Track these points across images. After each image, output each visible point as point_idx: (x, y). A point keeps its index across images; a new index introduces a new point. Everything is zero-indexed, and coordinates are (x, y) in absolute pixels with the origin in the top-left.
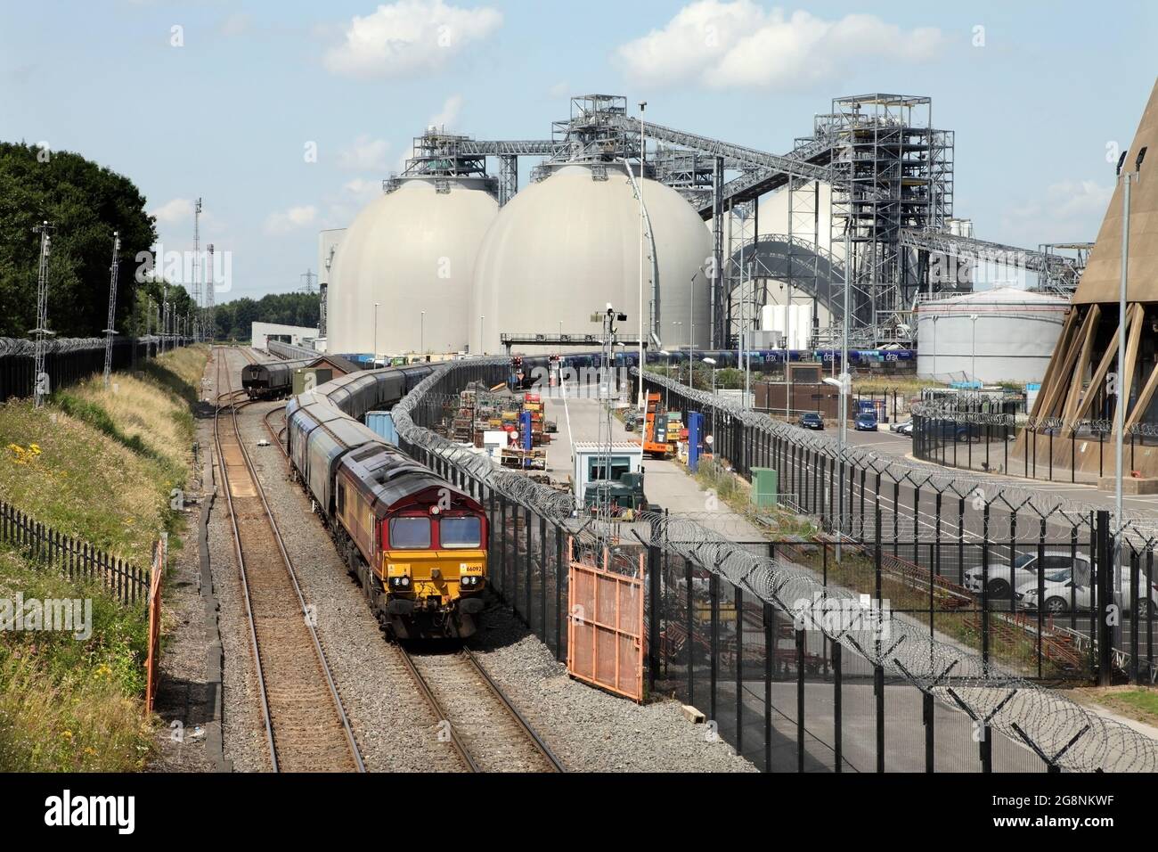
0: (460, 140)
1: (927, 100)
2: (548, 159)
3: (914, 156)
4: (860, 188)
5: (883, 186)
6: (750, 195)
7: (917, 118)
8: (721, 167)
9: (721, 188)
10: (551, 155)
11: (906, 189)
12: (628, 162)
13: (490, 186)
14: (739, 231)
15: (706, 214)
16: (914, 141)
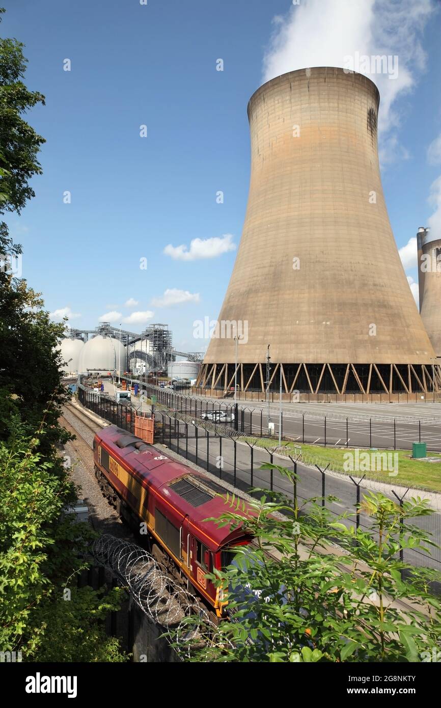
0: (77, 330)
1: (167, 325)
2: (94, 334)
3: (165, 335)
4: (155, 341)
5: (159, 341)
6: (134, 342)
7: (165, 328)
8: (128, 337)
9: (128, 340)
10: (95, 334)
11: (163, 342)
12: (110, 335)
13: (82, 339)
14: (132, 349)
15: (125, 345)
16: (165, 333)
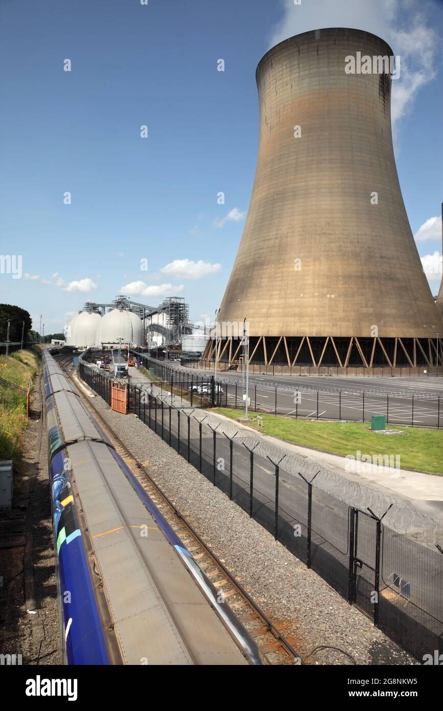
0: (94, 304)
1: (183, 298)
2: (111, 308)
4: (171, 314)
5: (176, 314)
6: (151, 315)
7: (182, 302)
8: (145, 310)
9: (145, 314)
10: (112, 307)
11: (180, 315)
12: (127, 309)
13: (99, 313)
14: (148, 322)
15: (142, 319)
16: (181, 306)
